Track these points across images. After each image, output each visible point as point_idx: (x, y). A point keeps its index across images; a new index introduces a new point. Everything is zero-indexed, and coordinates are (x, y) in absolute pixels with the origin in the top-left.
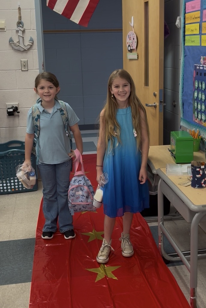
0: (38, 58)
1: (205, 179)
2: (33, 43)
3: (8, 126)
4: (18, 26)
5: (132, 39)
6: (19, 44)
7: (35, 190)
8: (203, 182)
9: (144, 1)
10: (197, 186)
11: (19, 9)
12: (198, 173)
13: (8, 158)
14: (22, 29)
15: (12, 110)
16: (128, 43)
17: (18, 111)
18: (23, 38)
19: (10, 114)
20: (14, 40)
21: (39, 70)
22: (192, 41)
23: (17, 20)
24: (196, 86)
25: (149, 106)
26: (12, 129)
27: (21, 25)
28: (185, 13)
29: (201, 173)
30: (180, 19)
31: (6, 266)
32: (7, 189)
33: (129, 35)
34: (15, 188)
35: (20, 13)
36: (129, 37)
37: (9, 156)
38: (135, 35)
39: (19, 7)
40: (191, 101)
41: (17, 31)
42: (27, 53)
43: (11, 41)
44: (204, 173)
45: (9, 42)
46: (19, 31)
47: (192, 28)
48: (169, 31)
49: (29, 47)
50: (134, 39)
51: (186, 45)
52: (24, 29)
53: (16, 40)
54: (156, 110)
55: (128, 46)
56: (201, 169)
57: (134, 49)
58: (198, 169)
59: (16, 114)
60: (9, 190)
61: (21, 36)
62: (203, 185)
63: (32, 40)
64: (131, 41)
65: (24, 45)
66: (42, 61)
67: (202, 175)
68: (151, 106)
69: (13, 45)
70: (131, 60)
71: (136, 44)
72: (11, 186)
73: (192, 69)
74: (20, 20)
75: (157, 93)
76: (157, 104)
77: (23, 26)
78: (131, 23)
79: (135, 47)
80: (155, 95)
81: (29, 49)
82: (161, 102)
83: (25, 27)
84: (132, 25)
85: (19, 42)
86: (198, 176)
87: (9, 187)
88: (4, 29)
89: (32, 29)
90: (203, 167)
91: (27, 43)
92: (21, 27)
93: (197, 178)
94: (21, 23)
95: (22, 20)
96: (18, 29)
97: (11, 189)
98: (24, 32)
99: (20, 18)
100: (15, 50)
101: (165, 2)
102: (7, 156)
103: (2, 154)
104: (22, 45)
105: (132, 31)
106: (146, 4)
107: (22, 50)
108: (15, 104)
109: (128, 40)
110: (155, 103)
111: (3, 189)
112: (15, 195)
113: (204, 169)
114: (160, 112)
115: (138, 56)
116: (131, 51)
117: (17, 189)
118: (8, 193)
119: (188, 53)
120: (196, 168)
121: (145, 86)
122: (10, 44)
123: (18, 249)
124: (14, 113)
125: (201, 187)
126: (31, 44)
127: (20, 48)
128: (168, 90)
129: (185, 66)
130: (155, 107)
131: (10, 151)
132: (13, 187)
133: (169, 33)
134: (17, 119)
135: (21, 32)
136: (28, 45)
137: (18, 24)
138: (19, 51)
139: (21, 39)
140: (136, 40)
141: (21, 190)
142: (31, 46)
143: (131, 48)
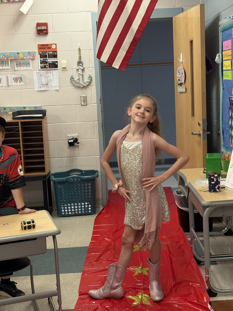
0: (96, 93)
1: (218, 185)
2: (91, 80)
3: (69, 156)
4: (78, 65)
5: (181, 74)
6: (79, 81)
7: (93, 214)
8: (217, 188)
9: (190, 40)
10: (212, 190)
11: (79, 50)
12: (213, 180)
13: (68, 183)
14: (82, 68)
15: (72, 141)
16: (178, 78)
17: (78, 142)
18: (83, 75)
19: (71, 144)
20: (74, 78)
21: (96, 104)
22: (227, 76)
23: (77, 60)
24: (230, 115)
25: (194, 134)
26: (72, 158)
27: (80, 64)
28: (222, 51)
29: (215, 180)
30: (219, 56)
31: (66, 263)
32: (68, 212)
33: (178, 70)
34: (75, 211)
35: (80, 54)
36: (178, 71)
37: (70, 182)
38: (183, 70)
39: (79, 48)
40: (228, 129)
41: (78, 70)
42: (86, 89)
43: (72, 78)
44: (217, 180)
45: (71, 80)
46: (79, 70)
47: (227, 64)
48: (213, 66)
49: (88, 83)
50: (182, 74)
51: (223, 79)
52: (84, 68)
53: (76, 78)
54: (200, 137)
55: (178, 80)
56: (215, 177)
57: (183, 83)
58: (212, 177)
59: (76, 144)
60: (70, 213)
61: (81, 74)
62: (217, 190)
63: (90, 77)
64: (180, 76)
65: (84, 82)
66: (100, 96)
67: (216, 182)
68: (196, 134)
69: (73, 82)
70: (181, 93)
71: (184, 78)
72: (71, 209)
73: (228, 100)
74: (80, 60)
75: (201, 122)
76: (201, 132)
77: (83, 65)
78: (180, 59)
79: (183, 81)
80: (199, 124)
81: (88, 86)
82: (204, 130)
83: (84, 66)
84: (181, 61)
85: (79, 79)
86: (212, 183)
87: (70, 210)
88: (66, 68)
89: (91, 67)
90: (216, 175)
91: (86, 80)
92: (81, 66)
93: (212, 184)
94: (81, 62)
95: (81, 59)
96: (78, 68)
97: (71, 212)
98: (83, 70)
99: (80, 58)
100: (76, 86)
101: (205, 42)
102: (68, 182)
103: (64, 180)
104: (81, 82)
105: (181, 67)
106: (191, 42)
107: (82, 86)
108: (75, 135)
109: (178, 75)
110: (199, 132)
111: (65, 212)
112: (75, 217)
113: (217, 177)
114: (203, 139)
115: (186, 89)
116: (181, 84)
117: (77, 212)
118: (69, 216)
119: (225, 87)
120: (211, 176)
121: (192, 116)
122: (71, 82)
123: (76, 253)
124: (74, 143)
125: (215, 191)
126: (90, 81)
127: (80, 85)
128: (215, 120)
129: (223, 98)
130: (200, 135)
131: (70, 177)
132: (73, 210)
133: (213, 68)
134: (76, 150)
135: (81, 70)
136: (87, 82)
137: (78, 63)
138: (79, 87)
139: (81, 77)
140: (184, 75)
141: (80, 213)
142: (90, 83)
143: (180, 82)
